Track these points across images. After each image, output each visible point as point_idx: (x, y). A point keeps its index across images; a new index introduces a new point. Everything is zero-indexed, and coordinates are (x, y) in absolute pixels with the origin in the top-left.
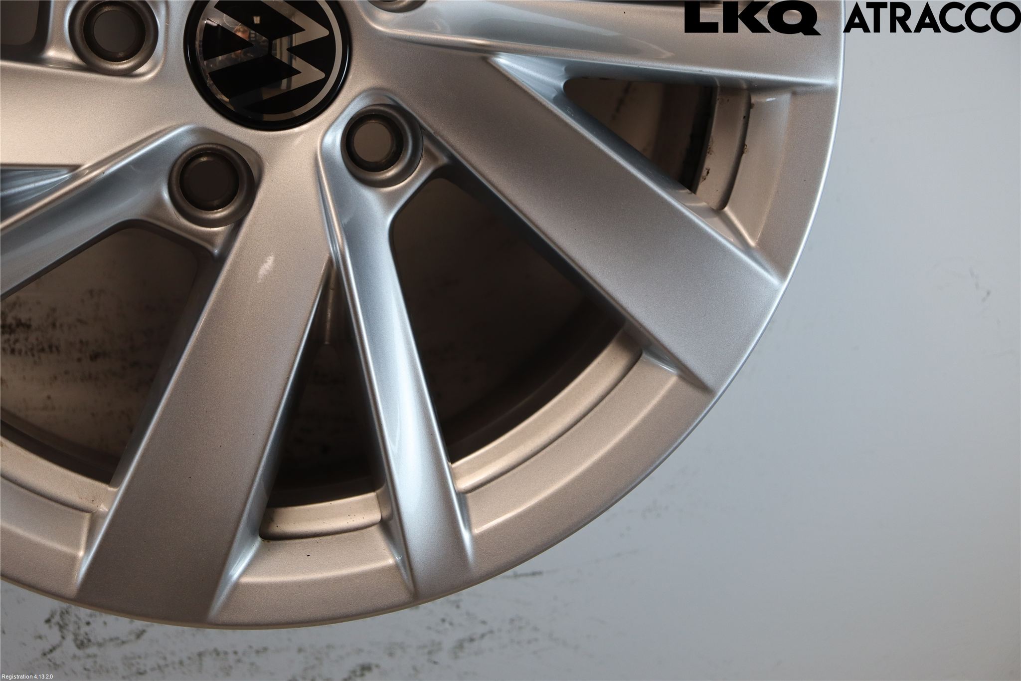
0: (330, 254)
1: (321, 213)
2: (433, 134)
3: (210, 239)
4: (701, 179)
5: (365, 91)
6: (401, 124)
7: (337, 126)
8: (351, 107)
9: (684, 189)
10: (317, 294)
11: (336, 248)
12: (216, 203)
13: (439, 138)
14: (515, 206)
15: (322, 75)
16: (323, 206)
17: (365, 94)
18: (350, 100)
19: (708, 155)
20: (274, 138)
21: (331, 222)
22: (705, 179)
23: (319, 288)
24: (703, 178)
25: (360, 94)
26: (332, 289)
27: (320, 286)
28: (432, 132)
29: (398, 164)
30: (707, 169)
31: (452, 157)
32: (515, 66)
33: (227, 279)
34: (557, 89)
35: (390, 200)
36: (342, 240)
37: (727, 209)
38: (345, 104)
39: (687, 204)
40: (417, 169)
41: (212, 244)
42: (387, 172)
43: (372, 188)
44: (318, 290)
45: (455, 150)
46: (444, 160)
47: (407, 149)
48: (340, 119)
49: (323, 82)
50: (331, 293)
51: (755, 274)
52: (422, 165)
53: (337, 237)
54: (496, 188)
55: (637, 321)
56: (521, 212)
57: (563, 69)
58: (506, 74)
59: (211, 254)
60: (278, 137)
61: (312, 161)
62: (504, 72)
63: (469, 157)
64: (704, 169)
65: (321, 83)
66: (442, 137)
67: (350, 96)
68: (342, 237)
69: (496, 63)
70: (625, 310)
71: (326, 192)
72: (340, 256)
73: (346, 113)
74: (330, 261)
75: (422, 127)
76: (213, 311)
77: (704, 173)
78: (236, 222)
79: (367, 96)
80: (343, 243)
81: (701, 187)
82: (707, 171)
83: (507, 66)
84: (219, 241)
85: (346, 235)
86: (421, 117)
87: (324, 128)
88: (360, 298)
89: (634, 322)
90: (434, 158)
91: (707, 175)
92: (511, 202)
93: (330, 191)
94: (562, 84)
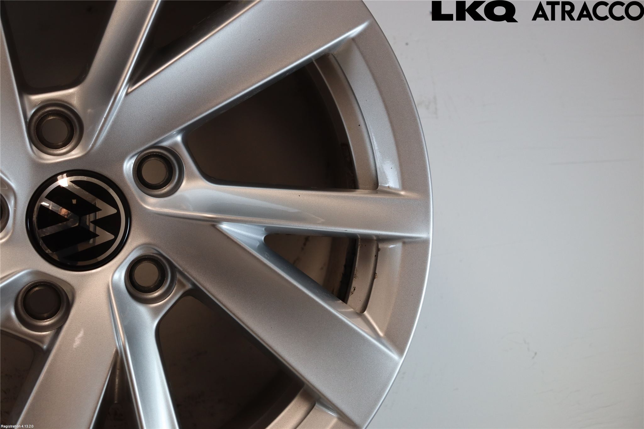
0: (117, 348)
1: (111, 322)
2: (182, 271)
3: (41, 339)
4: (351, 294)
5: (139, 246)
6: (164, 263)
7: (122, 267)
8: (130, 255)
9: (339, 301)
10: (108, 373)
11: (120, 344)
12: (45, 315)
13: (186, 273)
14: (234, 314)
15: (112, 237)
16: (112, 318)
17: (139, 247)
18: (130, 251)
19: (354, 279)
20: (82, 276)
21: (118, 328)
22: (353, 293)
23: (110, 369)
24: (351, 293)
25: (136, 247)
26: (118, 369)
27: (110, 367)
28: (181, 270)
29: (162, 288)
30: (354, 287)
31: (194, 284)
32: (233, 229)
33: (51, 365)
34: (259, 241)
35: (156, 311)
36: (124, 339)
37: (366, 313)
38: (127, 254)
39: (339, 310)
40: (173, 292)
41: (42, 342)
42: (155, 293)
43: (144, 304)
44: (109, 371)
45: (196, 280)
46: (189, 286)
47: (167, 279)
48: (124, 263)
49: (113, 241)
50: (118, 372)
51: (384, 353)
52: (176, 289)
53: (121, 337)
54: (222, 303)
55: (311, 384)
56: (238, 318)
57: (263, 229)
58: (227, 234)
59: (41, 349)
60: (85, 275)
61: (106, 290)
62: (225, 233)
63: (205, 285)
64: (352, 287)
65: (112, 242)
66: (188, 272)
67: (130, 249)
68: (124, 337)
69: (220, 228)
70: (303, 377)
71: (114, 309)
72: (122, 349)
73: (127, 259)
74: (117, 352)
75: (176, 267)
76: (42, 385)
77: (352, 290)
78: (58, 328)
79: (141, 249)
80: (125, 341)
81: (351, 298)
82: (354, 288)
83: (227, 229)
84: (47, 341)
85: (127, 335)
86: (174, 261)
87: (114, 268)
88: (135, 375)
89: (310, 385)
90: (183, 285)
91: (354, 291)
92: (231, 312)
93: (117, 308)
94: (263, 238)
